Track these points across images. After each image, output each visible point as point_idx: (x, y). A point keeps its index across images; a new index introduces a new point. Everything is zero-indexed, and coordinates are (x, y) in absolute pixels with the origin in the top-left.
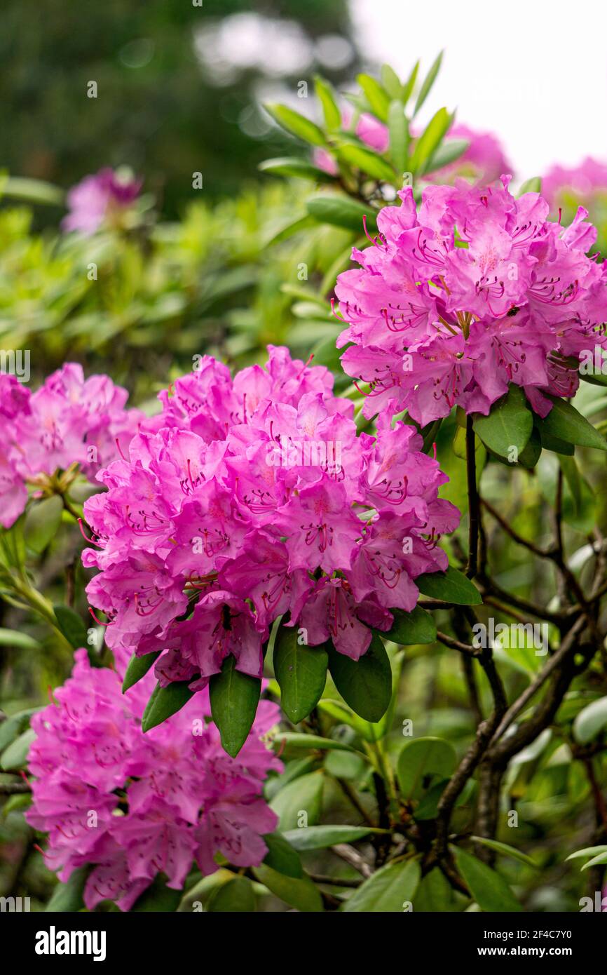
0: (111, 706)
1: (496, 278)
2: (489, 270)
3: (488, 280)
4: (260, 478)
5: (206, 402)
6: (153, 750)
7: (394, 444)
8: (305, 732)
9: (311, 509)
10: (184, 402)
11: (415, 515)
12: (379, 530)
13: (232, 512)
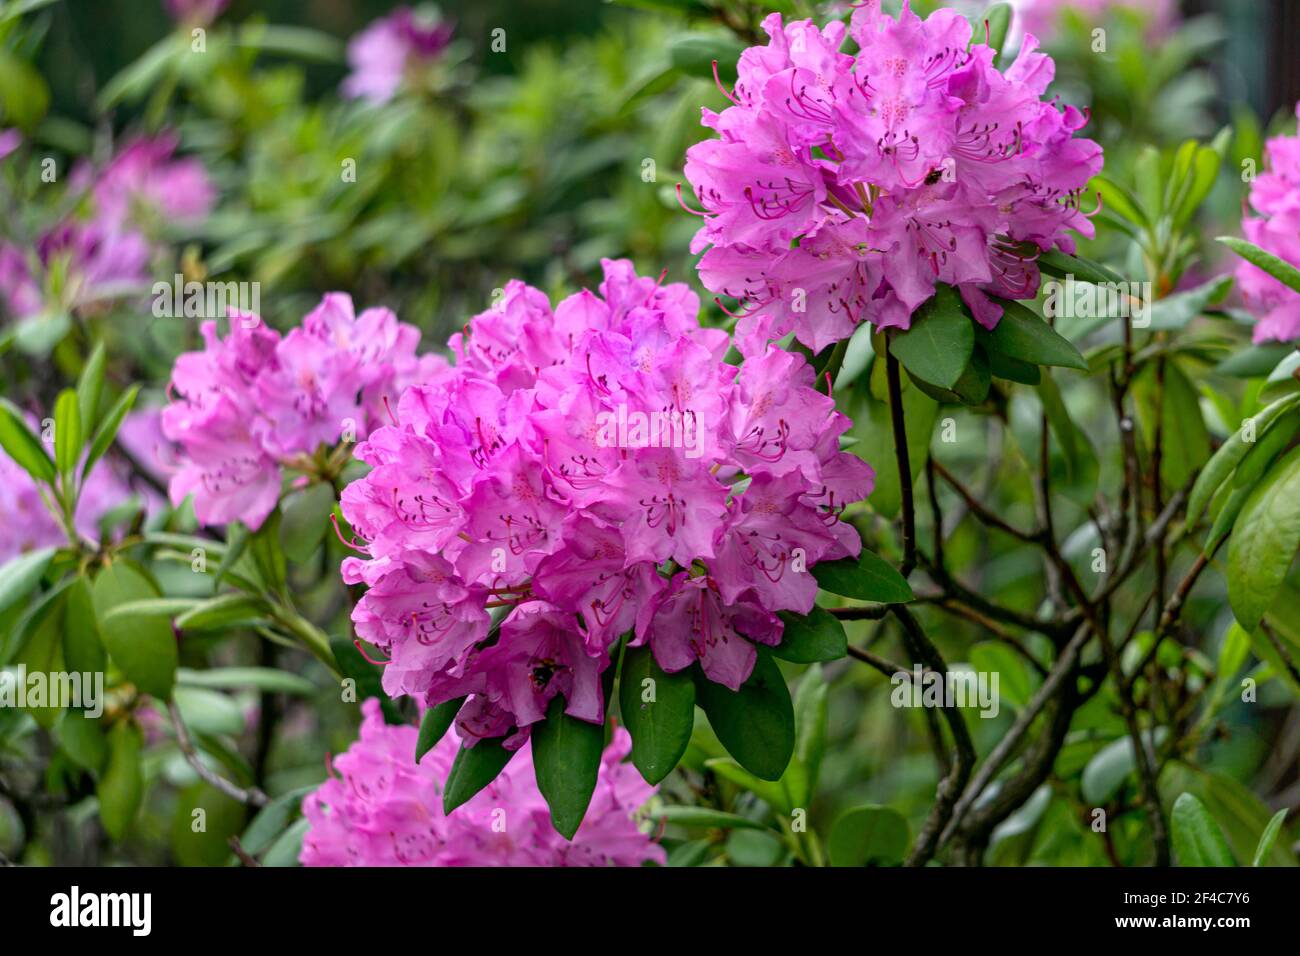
0: (415, 778)
1: (906, 132)
2: (897, 122)
3: (895, 136)
4: (583, 440)
5: (518, 347)
6: (477, 839)
7: (768, 377)
8: (698, 804)
9: (653, 477)
10: (487, 350)
11: (802, 475)
12: (753, 500)
13: (545, 488)
